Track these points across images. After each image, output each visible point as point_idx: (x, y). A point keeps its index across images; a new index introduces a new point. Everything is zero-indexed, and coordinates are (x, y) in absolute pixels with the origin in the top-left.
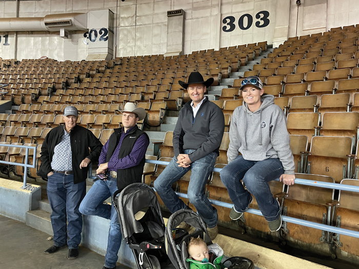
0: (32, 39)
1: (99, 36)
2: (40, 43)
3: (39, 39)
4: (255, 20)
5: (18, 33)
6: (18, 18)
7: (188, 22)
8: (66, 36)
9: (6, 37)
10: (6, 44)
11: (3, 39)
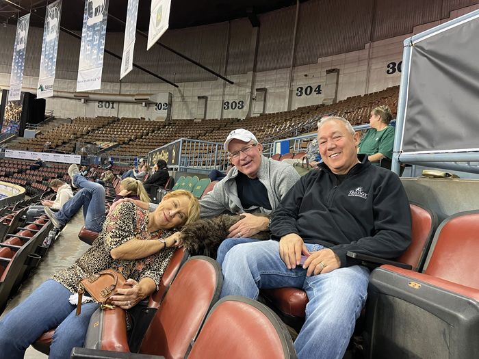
0: (127, 105)
1: (163, 107)
2: (132, 108)
3: (131, 106)
4: (238, 105)
5: (119, 102)
6: (120, 95)
7: (208, 102)
8: (146, 106)
9: (113, 103)
10: (113, 108)
11: (111, 105)
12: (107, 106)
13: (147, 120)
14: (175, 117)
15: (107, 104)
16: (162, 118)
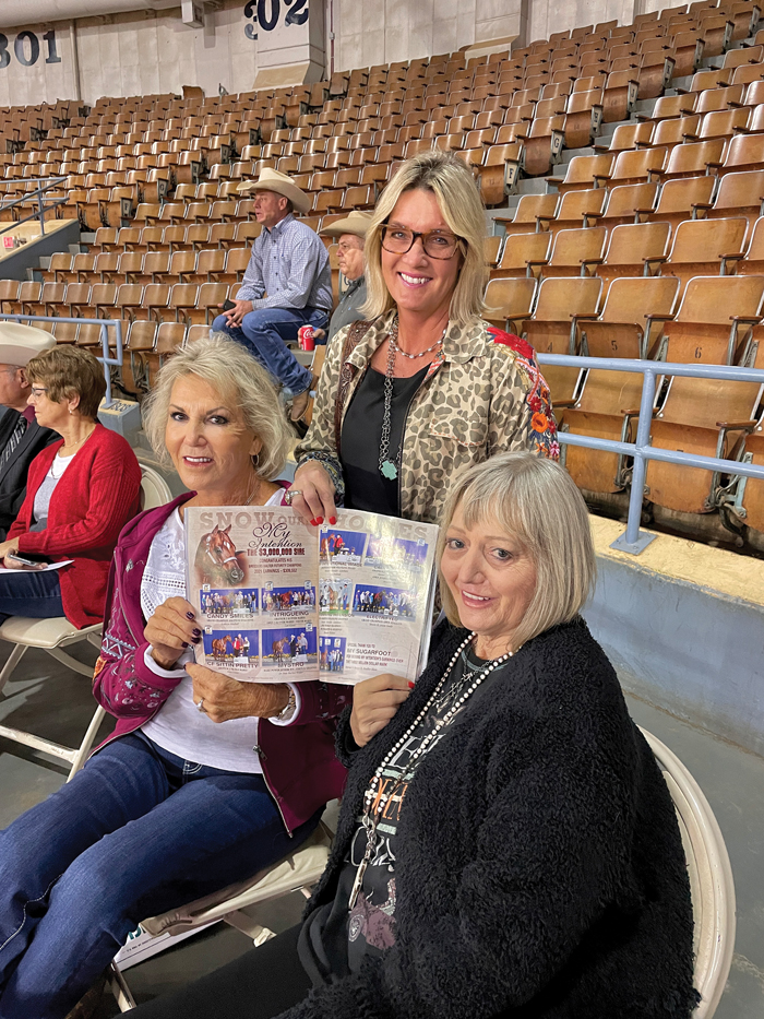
0: (113, 38)
1: (284, 9)
2: (135, 47)
3: (129, 35)
5: (77, 23)
9: (50, 37)
10: (52, 59)
11: (43, 45)
12: (28, 55)
13: (212, 92)
14: (349, 58)
15: (26, 44)
16: (288, 73)
